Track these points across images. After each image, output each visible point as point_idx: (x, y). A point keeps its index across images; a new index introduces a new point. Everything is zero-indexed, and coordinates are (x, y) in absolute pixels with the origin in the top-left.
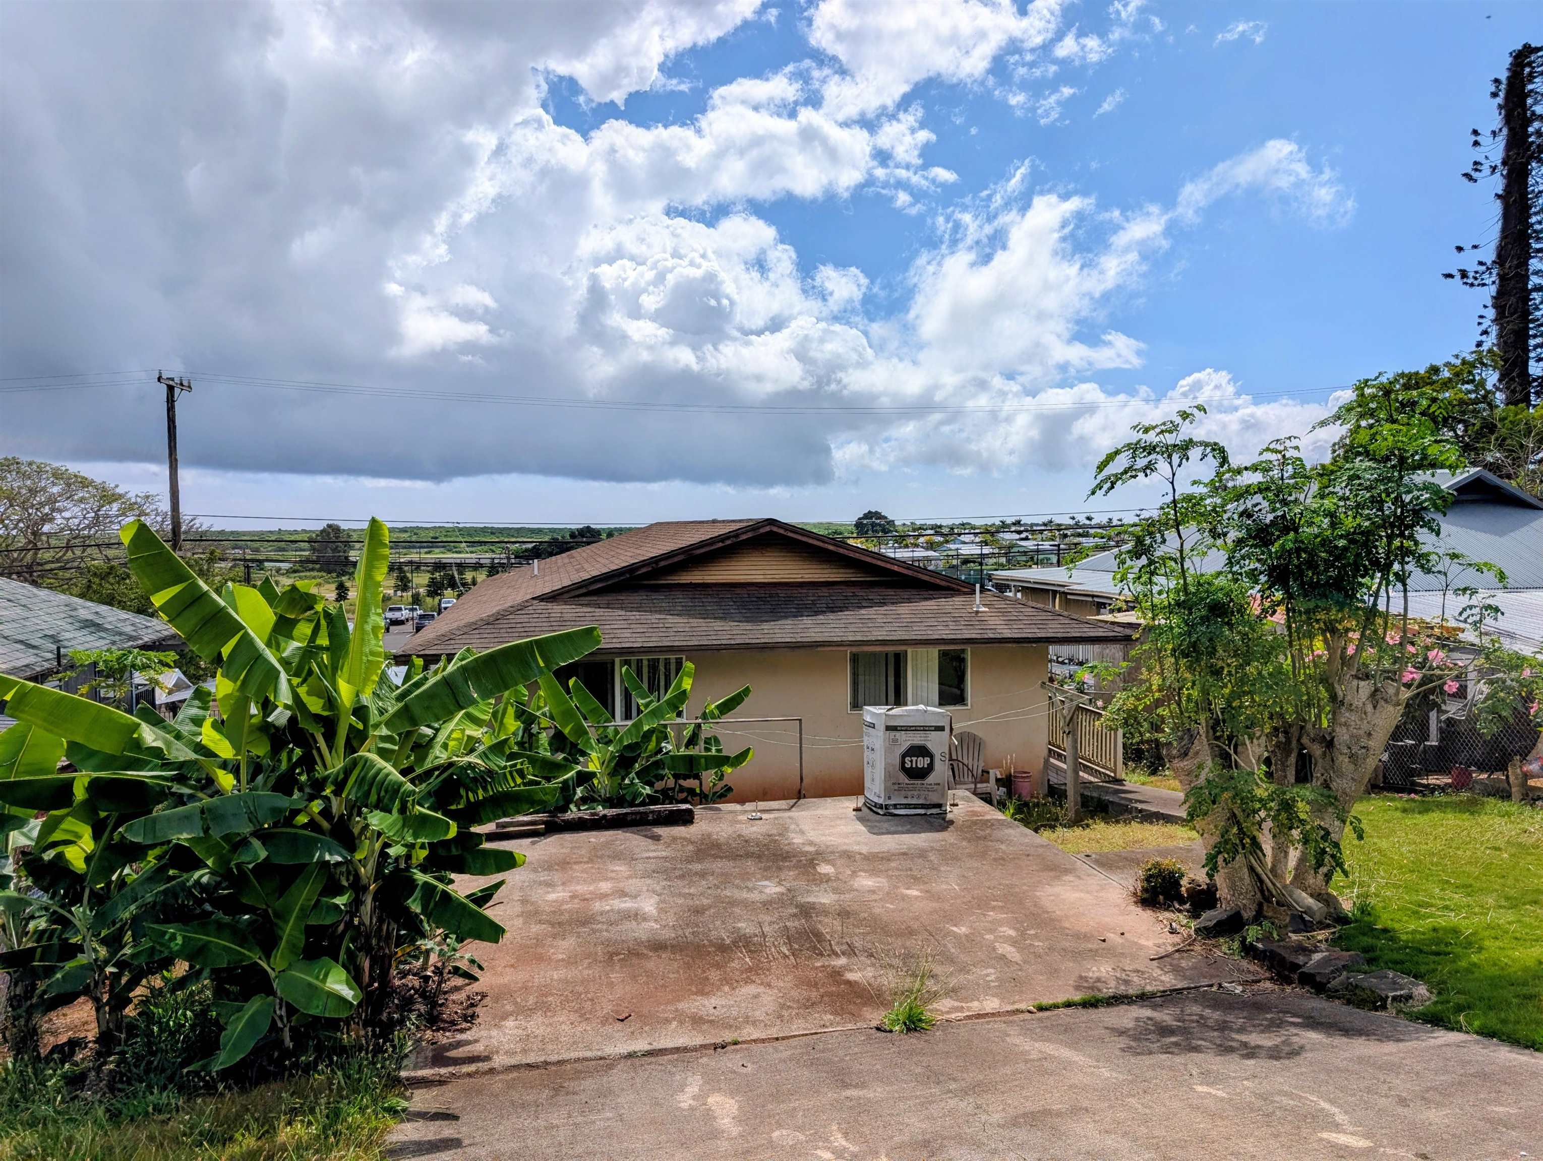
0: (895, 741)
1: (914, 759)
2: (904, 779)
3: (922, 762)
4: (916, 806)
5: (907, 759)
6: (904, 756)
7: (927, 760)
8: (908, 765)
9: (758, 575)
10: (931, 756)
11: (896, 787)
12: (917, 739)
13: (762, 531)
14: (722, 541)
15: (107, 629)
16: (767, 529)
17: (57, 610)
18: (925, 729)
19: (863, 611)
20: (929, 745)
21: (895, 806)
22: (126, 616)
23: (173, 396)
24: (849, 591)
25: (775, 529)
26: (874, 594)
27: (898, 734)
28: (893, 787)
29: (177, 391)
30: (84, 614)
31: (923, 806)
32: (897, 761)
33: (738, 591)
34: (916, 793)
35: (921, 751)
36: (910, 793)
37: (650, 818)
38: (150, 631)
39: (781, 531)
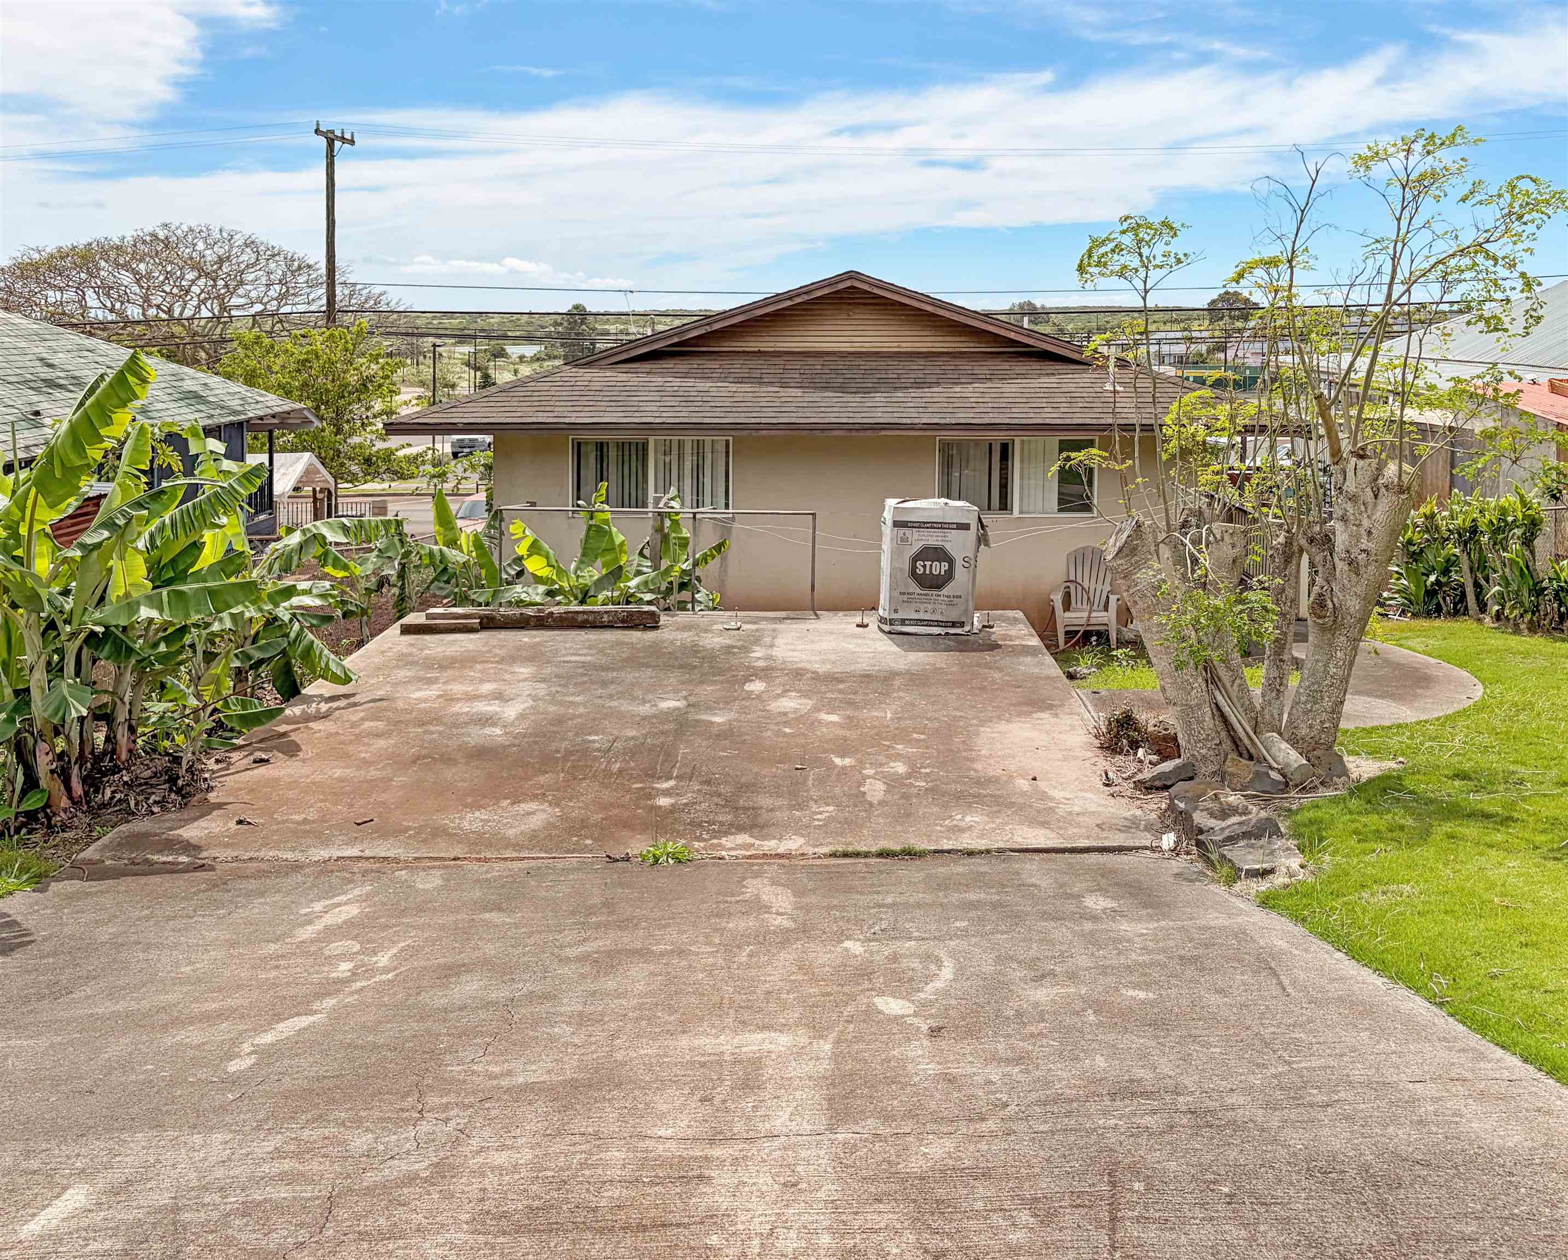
0: (904, 540)
1: (928, 563)
2: (914, 588)
3: (939, 568)
4: (929, 623)
5: (919, 564)
6: (915, 559)
7: (945, 566)
8: (920, 571)
9: (841, 344)
10: (951, 562)
11: (905, 598)
12: (932, 539)
13: (841, 286)
14: (790, 299)
15: (210, 402)
16: (848, 284)
17: (161, 379)
18: (942, 526)
19: (957, 389)
20: (948, 547)
21: (903, 622)
22: (237, 389)
23: (332, 151)
24: (950, 365)
25: (857, 284)
26: (982, 369)
27: (908, 532)
28: (901, 598)
29: (337, 144)
30: (189, 385)
31: (938, 623)
32: (906, 566)
33: (811, 361)
34: (930, 607)
35: (939, 554)
36: (922, 606)
37: (605, 618)
38: (259, 406)
39: (865, 287)
